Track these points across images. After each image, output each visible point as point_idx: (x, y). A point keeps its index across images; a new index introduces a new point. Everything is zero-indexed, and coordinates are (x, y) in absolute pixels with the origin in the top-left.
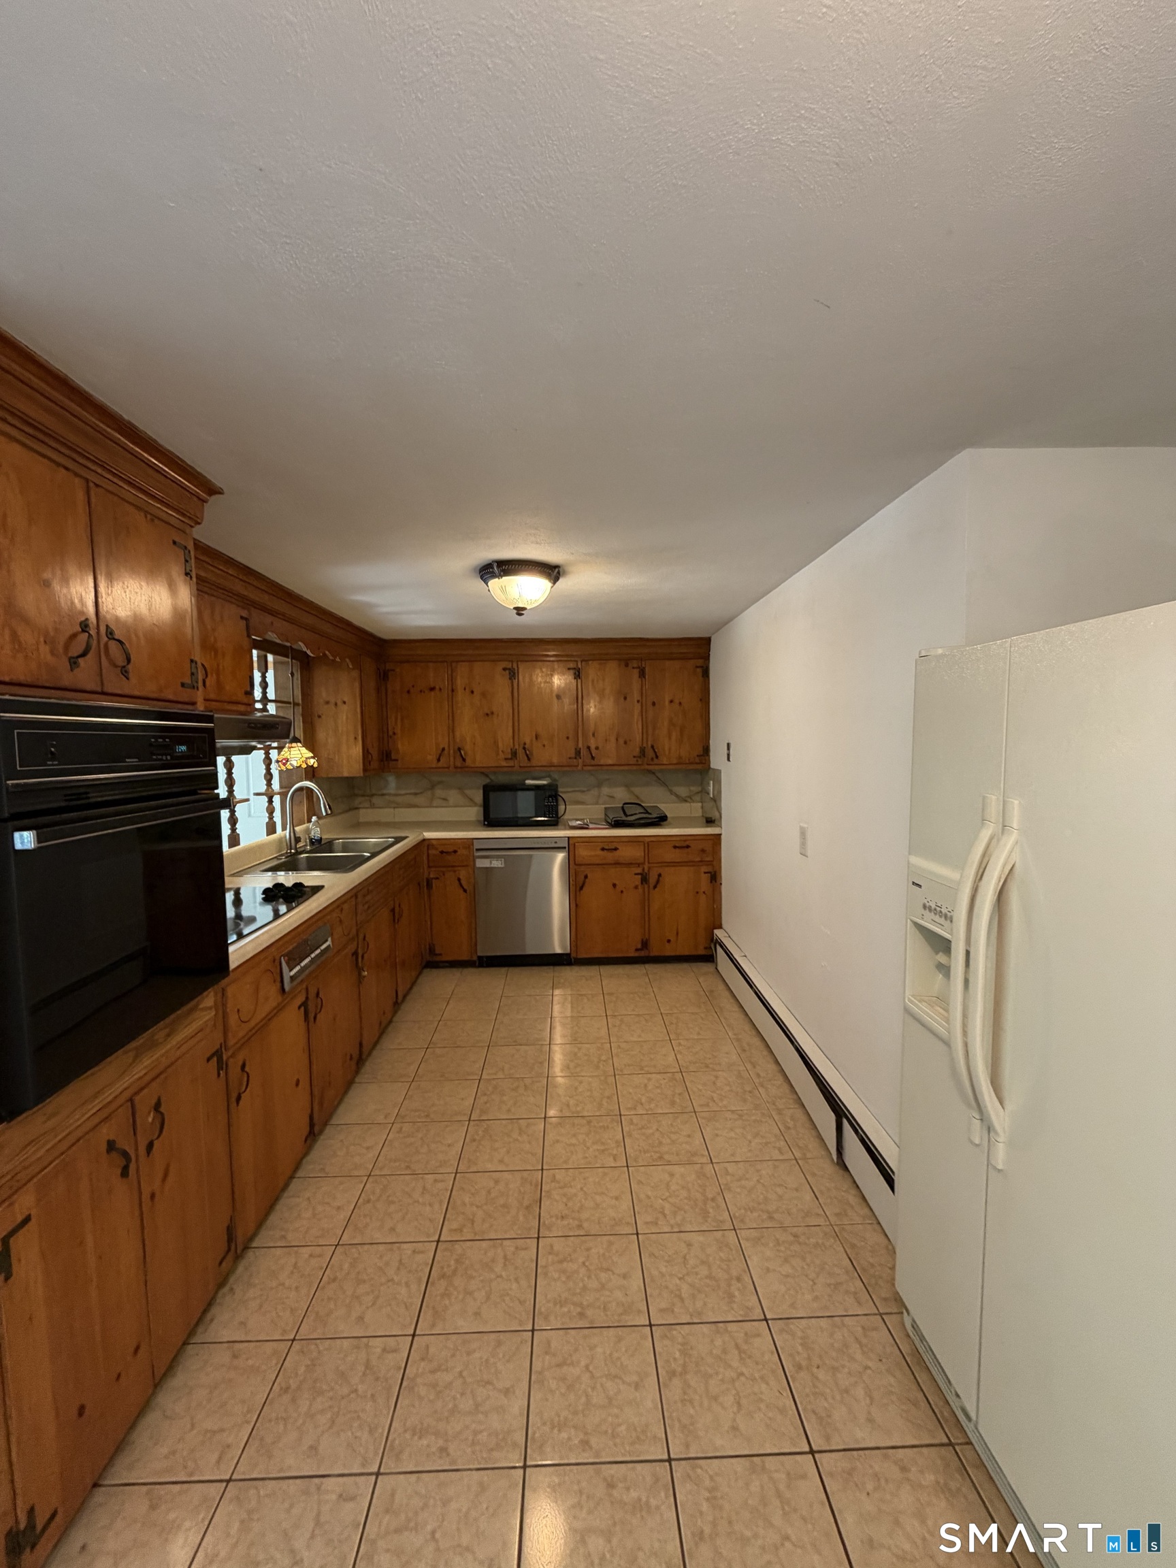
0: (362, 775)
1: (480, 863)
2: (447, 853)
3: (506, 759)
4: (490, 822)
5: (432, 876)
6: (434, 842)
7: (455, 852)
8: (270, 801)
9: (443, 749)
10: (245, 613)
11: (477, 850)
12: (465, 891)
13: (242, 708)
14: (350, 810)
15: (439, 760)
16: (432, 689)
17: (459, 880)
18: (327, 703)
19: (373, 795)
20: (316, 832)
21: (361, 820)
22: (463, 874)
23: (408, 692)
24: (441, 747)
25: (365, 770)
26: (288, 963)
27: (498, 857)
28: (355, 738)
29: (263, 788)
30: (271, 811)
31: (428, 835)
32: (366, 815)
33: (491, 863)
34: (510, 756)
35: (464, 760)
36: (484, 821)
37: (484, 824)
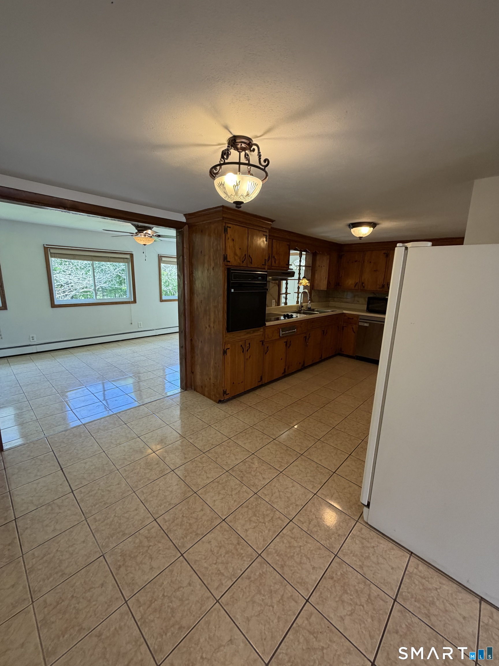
0: (326, 289)
1: (360, 324)
2: (350, 318)
3: (380, 288)
4: (369, 310)
5: (344, 325)
6: (346, 314)
7: (353, 318)
8: (298, 295)
9: (357, 283)
10: (288, 243)
11: (360, 319)
12: (354, 332)
13: (285, 269)
14: (326, 301)
15: (355, 287)
16: (356, 261)
17: (353, 328)
18: (319, 266)
19: (335, 297)
20: (309, 306)
21: (330, 305)
22: (354, 327)
23: (348, 262)
24: (357, 282)
25: (327, 288)
26: (282, 330)
27: (366, 322)
28: (326, 278)
29: (297, 291)
30: (298, 297)
31: (345, 312)
32: (332, 303)
33: (364, 324)
34: (381, 287)
35: (364, 287)
36: (367, 309)
37: (366, 311)
